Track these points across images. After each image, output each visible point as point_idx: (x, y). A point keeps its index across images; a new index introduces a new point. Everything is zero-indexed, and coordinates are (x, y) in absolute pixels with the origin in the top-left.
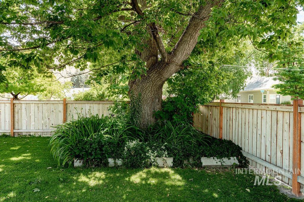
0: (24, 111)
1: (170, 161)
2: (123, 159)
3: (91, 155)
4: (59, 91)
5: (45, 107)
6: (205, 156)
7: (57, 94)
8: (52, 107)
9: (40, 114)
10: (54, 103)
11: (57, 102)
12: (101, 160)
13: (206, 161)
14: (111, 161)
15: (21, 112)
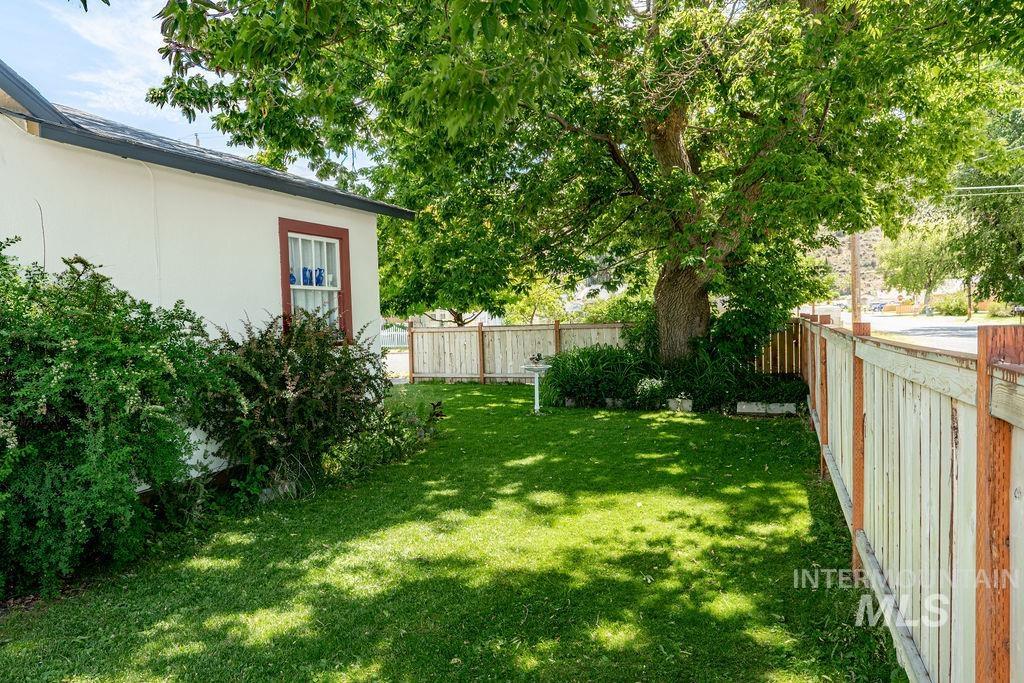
0: (497, 342)
1: (688, 404)
2: (623, 398)
3: (584, 392)
4: (551, 299)
5: (528, 336)
6: (744, 400)
7: (546, 307)
8: (538, 335)
9: (521, 347)
10: (541, 329)
11: (544, 327)
12: (596, 399)
13: (742, 407)
14: (609, 401)
15: (493, 344)
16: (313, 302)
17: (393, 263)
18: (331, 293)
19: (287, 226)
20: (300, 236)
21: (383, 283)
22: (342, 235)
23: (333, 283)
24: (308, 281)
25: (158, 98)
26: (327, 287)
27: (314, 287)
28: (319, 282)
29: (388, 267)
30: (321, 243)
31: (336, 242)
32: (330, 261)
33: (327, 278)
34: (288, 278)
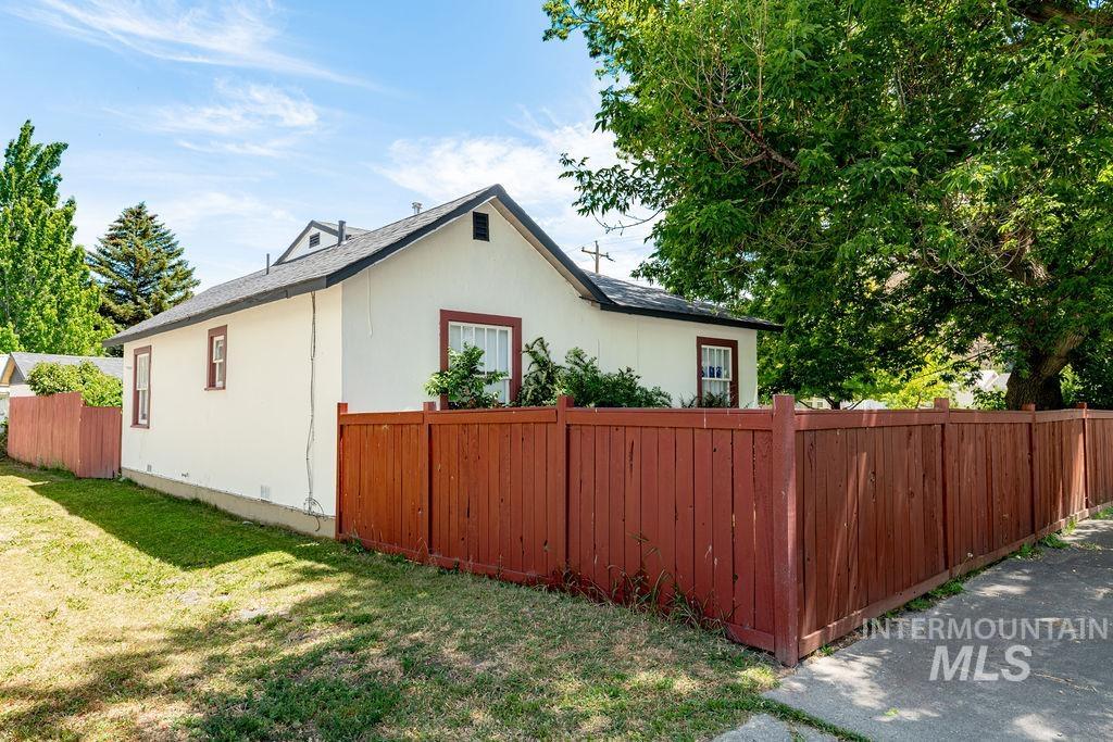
16: (715, 388)
17: (768, 357)
18: (725, 382)
19: (701, 341)
20: (708, 347)
21: (760, 373)
22: (733, 344)
23: (727, 376)
24: (712, 375)
25: (635, 275)
26: (723, 379)
27: (716, 379)
28: (719, 375)
29: (763, 360)
30: (720, 351)
31: (730, 349)
32: (726, 361)
33: (724, 373)
34: (701, 373)
